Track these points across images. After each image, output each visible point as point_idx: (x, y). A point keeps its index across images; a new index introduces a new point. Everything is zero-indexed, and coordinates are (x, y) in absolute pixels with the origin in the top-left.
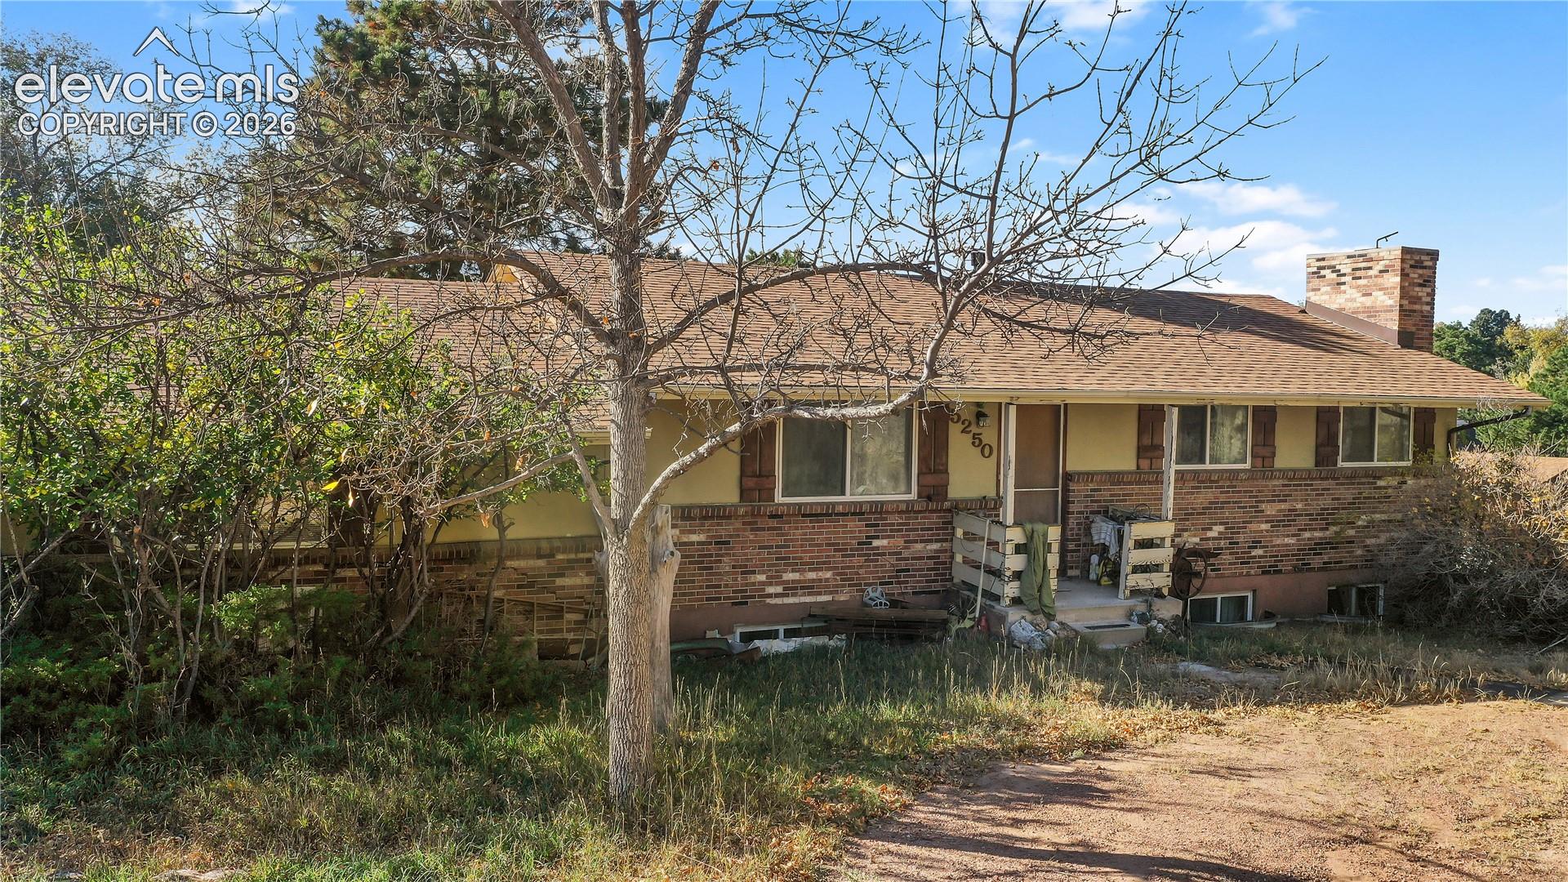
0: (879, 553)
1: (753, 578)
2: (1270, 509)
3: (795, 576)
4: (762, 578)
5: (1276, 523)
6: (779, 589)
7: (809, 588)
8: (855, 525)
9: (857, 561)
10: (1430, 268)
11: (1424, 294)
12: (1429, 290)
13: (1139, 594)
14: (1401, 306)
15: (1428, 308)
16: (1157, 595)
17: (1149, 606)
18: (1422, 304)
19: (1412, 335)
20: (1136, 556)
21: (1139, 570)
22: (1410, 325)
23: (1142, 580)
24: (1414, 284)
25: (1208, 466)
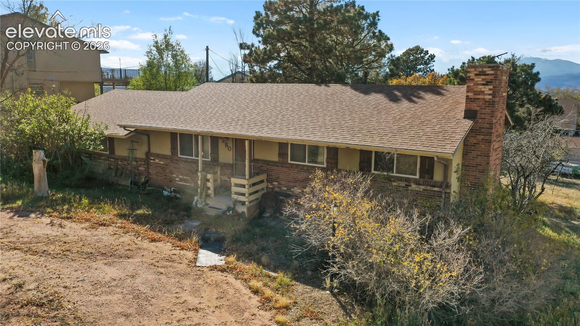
1: (173, 175)
3: (182, 177)
4: (175, 176)
6: (179, 180)
7: (185, 181)
9: (195, 175)
10: (492, 74)
11: (487, 89)
12: (491, 87)
13: (236, 202)
14: (467, 96)
15: (490, 97)
16: (243, 203)
17: (235, 205)
18: (484, 95)
19: (476, 112)
20: (234, 189)
21: (237, 193)
22: (474, 106)
23: (235, 196)
24: (478, 84)
25: (307, 164)
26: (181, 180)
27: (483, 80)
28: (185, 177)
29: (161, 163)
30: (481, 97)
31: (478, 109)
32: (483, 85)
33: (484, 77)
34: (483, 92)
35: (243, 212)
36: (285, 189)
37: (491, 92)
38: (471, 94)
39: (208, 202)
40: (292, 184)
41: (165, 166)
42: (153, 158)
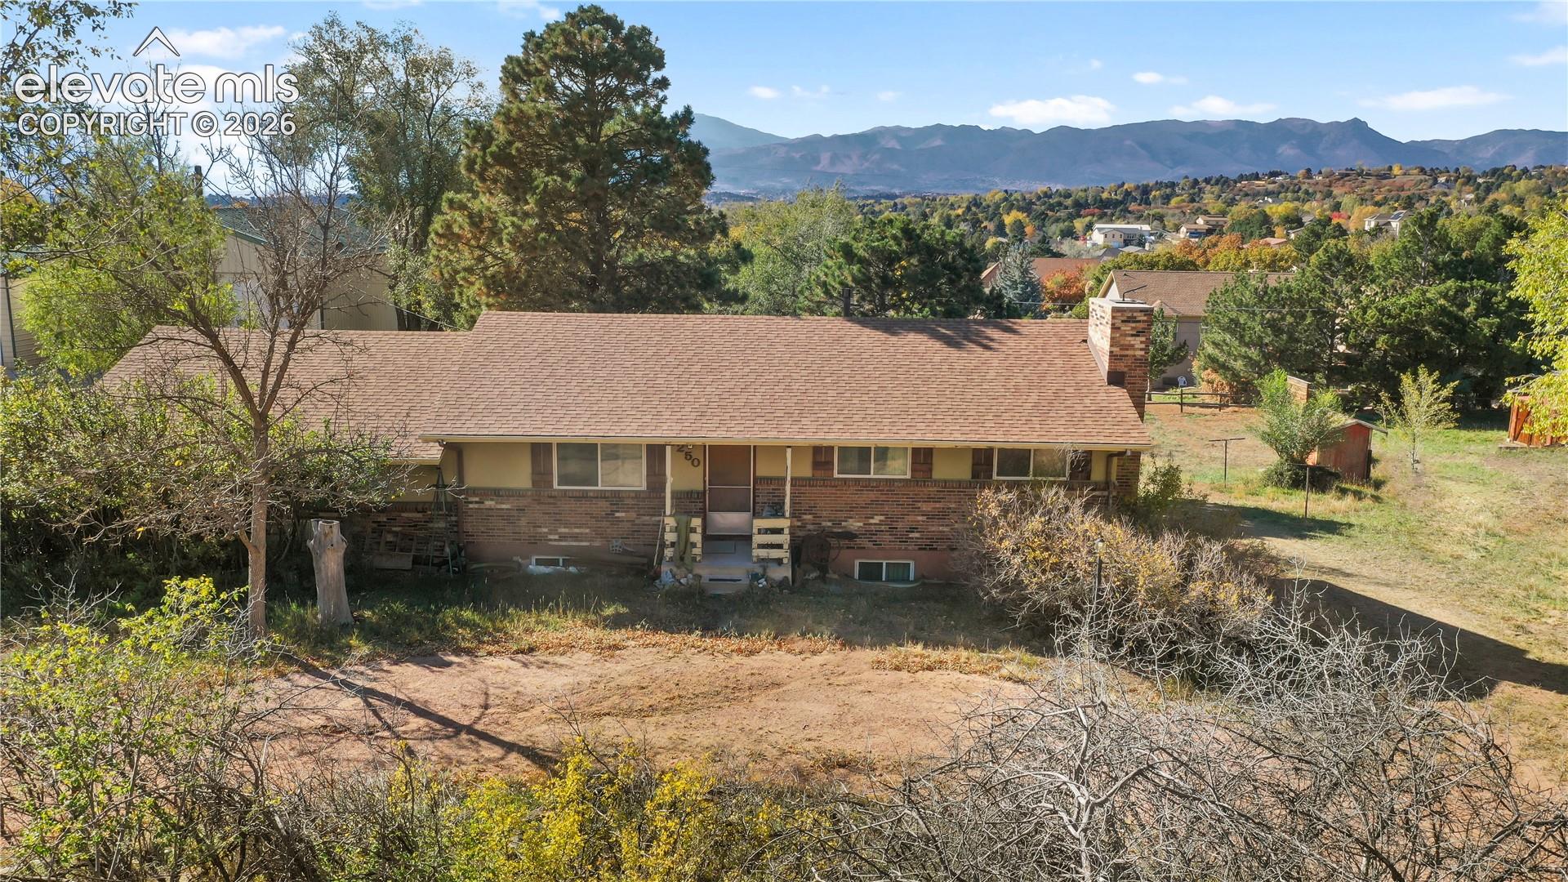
0: (619, 520)
1: (539, 530)
2: (925, 507)
3: (566, 530)
4: (546, 530)
5: (930, 517)
6: (557, 537)
7: (575, 537)
8: (603, 504)
9: (604, 524)
10: (1144, 321)
11: (1138, 342)
12: (1143, 339)
13: (764, 561)
14: (1111, 352)
15: (1143, 353)
16: (779, 561)
17: (765, 569)
18: (1135, 350)
19: (1123, 374)
20: (758, 539)
21: (762, 546)
22: (1121, 367)
23: (763, 553)
24: (1126, 335)
25: (872, 476)
26: (563, 537)
27: (1133, 328)
28: (577, 530)
29: (504, 506)
30: (1130, 352)
31: (1126, 369)
32: (1133, 335)
33: (1133, 325)
34: (1133, 345)
35: (786, 577)
36: (829, 524)
37: (1143, 346)
38: (1114, 349)
39: (697, 571)
40: (844, 515)
41: (515, 513)
42: (477, 499)
